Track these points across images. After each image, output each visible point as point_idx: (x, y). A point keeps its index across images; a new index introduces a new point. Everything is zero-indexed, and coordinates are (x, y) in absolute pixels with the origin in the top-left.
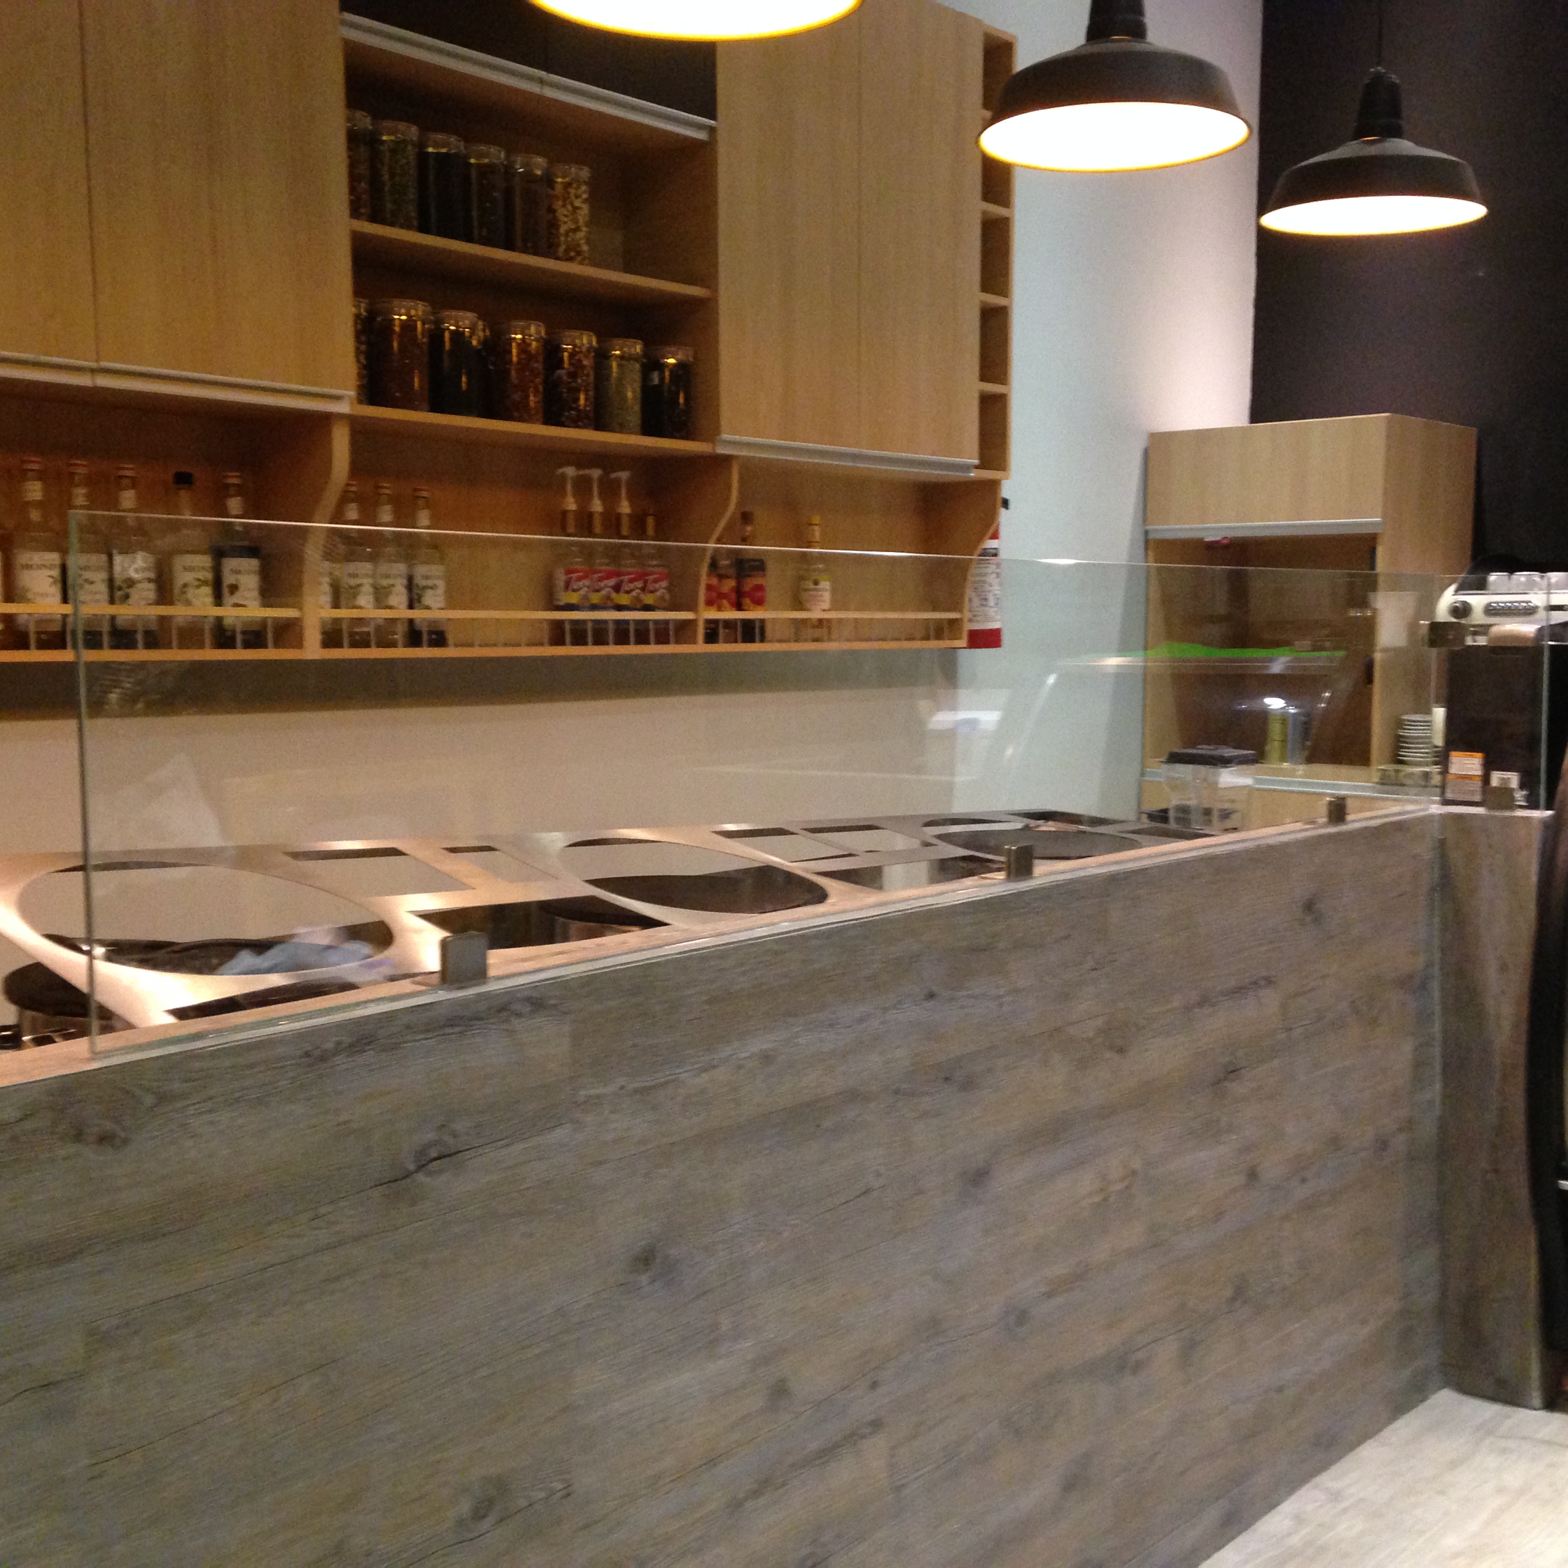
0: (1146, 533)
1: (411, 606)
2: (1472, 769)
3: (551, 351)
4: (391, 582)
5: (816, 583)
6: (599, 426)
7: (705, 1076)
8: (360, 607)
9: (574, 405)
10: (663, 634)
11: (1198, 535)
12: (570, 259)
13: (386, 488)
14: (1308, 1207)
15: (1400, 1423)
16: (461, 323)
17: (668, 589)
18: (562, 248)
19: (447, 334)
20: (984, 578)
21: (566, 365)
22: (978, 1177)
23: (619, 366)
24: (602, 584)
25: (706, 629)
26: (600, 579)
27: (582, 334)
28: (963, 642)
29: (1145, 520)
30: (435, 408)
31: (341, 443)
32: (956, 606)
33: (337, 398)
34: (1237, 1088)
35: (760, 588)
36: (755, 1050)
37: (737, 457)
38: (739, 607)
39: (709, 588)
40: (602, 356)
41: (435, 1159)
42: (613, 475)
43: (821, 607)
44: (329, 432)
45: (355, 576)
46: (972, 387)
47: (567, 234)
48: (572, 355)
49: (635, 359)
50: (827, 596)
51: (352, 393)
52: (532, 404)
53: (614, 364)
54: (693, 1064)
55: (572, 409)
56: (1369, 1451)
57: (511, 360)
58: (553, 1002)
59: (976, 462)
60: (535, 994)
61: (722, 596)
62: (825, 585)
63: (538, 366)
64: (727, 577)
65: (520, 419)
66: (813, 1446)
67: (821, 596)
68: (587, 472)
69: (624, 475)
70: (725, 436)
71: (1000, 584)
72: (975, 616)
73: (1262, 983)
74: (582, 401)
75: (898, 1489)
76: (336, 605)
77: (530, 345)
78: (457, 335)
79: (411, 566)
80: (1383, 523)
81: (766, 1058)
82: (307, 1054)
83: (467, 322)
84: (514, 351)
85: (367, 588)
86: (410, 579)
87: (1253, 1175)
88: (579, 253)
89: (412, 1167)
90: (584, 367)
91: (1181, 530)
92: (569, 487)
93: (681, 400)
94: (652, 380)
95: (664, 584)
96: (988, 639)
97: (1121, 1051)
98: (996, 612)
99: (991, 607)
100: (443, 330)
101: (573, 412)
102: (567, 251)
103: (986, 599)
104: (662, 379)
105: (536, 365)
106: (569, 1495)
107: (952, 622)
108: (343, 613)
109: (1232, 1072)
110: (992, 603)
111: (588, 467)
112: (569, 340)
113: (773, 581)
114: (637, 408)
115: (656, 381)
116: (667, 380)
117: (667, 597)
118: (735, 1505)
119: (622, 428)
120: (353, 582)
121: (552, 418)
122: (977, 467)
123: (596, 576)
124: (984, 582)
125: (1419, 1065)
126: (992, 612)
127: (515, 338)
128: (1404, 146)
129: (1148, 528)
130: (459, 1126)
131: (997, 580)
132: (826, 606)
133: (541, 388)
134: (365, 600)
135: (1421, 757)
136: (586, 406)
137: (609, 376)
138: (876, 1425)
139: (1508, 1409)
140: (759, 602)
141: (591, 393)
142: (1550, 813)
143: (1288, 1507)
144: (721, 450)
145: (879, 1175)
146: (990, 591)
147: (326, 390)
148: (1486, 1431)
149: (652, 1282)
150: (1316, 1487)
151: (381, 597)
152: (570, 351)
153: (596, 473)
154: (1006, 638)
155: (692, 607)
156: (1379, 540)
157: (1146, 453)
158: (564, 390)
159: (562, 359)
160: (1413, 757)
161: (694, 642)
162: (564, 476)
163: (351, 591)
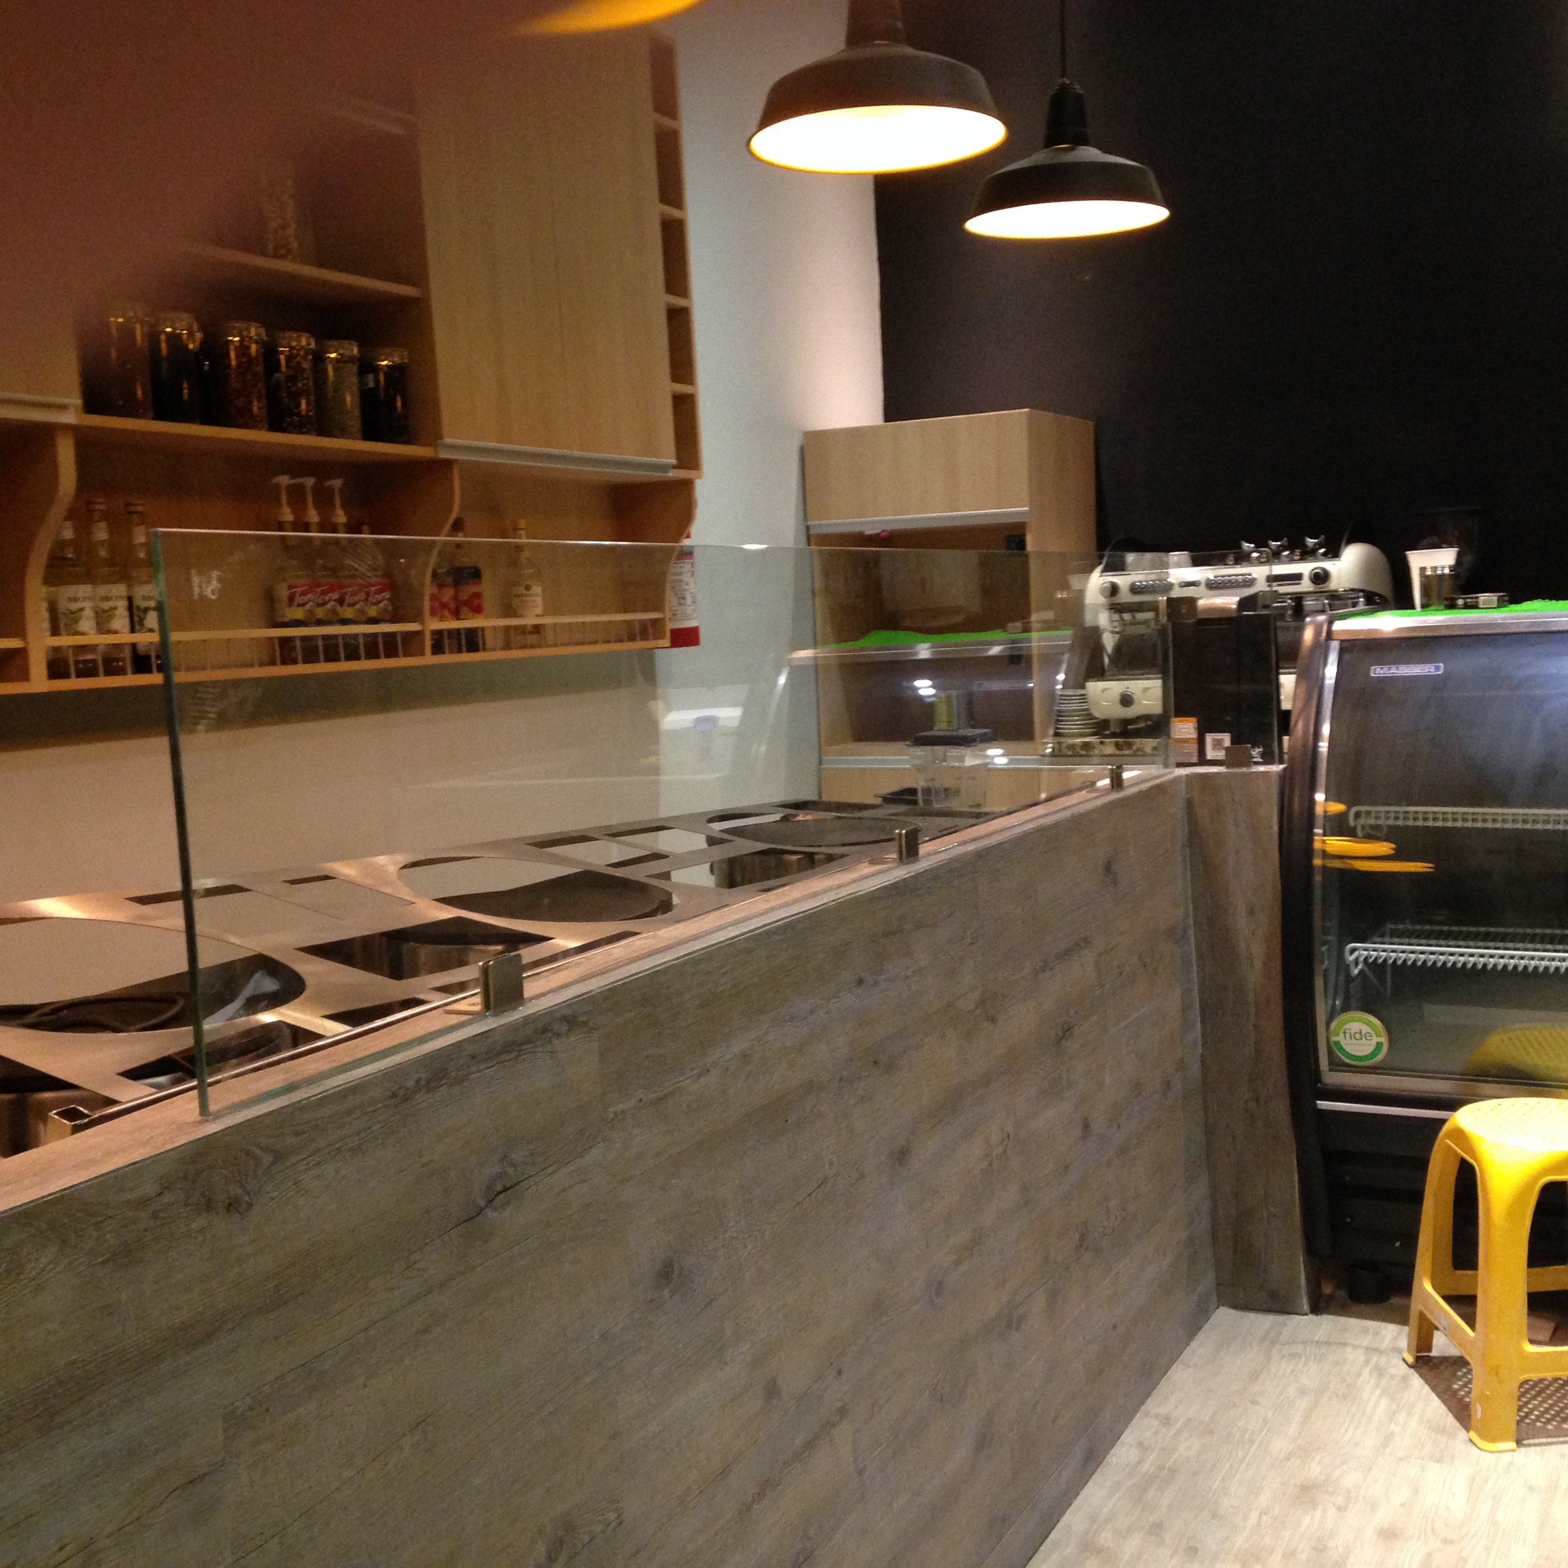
0: (808, 528)
1: (133, 631)
2: (1189, 733)
3: (269, 352)
4: (111, 604)
5: (528, 588)
6: (322, 432)
7: (702, 1081)
8: (83, 634)
9: (295, 411)
10: (391, 646)
11: (857, 529)
12: (282, 257)
13: (99, 503)
14: (1123, 1151)
15: (1194, 1344)
16: (178, 325)
17: (391, 600)
18: (271, 246)
19: (163, 337)
20: (681, 577)
21: (283, 368)
22: (902, 1156)
23: (335, 369)
24: (327, 598)
25: (432, 639)
26: (324, 593)
27: (300, 336)
28: (666, 642)
29: (805, 517)
30: (159, 416)
31: (66, 454)
32: (659, 607)
33: (62, 407)
34: (1071, 1046)
35: (478, 595)
36: (736, 1050)
37: (456, 461)
38: (457, 615)
39: (433, 597)
40: (319, 359)
41: (500, 1192)
42: (328, 483)
43: (534, 612)
44: (53, 446)
45: (75, 600)
46: (666, 388)
47: (275, 231)
48: (289, 359)
49: (351, 360)
50: (539, 601)
51: (79, 402)
52: (255, 409)
53: (330, 368)
54: (692, 1069)
55: (293, 414)
56: (1180, 1376)
57: (230, 365)
58: (584, 1019)
59: (674, 461)
60: (568, 1012)
61: (445, 606)
62: (537, 589)
63: (259, 369)
64: (447, 586)
65: (245, 426)
66: (799, 1441)
67: (534, 601)
68: (301, 480)
69: (337, 483)
70: (448, 440)
71: (695, 583)
72: (674, 615)
73: (1083, 944)
74: (303, 406)
75: (861, 1473)
76: (55, 631)
77: (249, 348)
78: (174, 338)
79: (129, 587)
80: (1030, 512)
81: (745, 1057)
82: (394, 1095)
83: (184, 323)
84: (233, 355)
85: (88, 613)
86: (130, 599)
87: (1086, 1126)
88: (289, 251)
89: (482, 1203)
90: (304, 370)
91: (842, 524)
92: (284, 498)
93: (399, 404)
94: (367, 384)
95: (387, 595)
96: (686, 638)
97: (993, 1020)
98: (693, 610)
99: (690, 606)
100: (160, 333)
101: (295, 418)
102: (276, 248)
103: (684, 598)
104: (377, 382)
105: (258, 369)
106: (620, 1523)
107: (655, 622)
108: (65, 641)
109: (1067, 1031)
110: (689, 600)
111: (302, 476)
112: (285, 342)
113: (488, 588)
114: (357, 413)
115: (371, 384)
116: (382, 383)
117: (390, 608)
118: (745, 1510)
119: (343, 433)
120: (74, 606)
121: (276, 426)
122: (674, 467)
123: (319, 590)
124: (681, 581)
125: (1186, 1008)
126: (689, 610)
127: (231, 340)
128: (1091, 154)
129: (809, 523)
130: (518, 1156)
131: (692, 579)
132: (539, 611)
133: (263, 392)
134: (87, 624)
135: (1079, 729)
136: (308, 411)
137: (326, 378)
138: (843, 1411)
139: (1281, 1318)
140: (478, 610)
141: (312, 398)
142: (1282, 767)
143: (1128, 1437)
144: (444, 455)
145: (831, 1164)
146: (686, 590)
147: (52, 399)
148: (1270, 1341)
149: (673, 1293)
150: (1146, 1415)
151: (103, 621)
152: (287, 353)
153: (310, 482)
154: (703, 636)
155: (418, 617)
156: (1028, 529)
157: (802, 451)
158: (284, 395)
159: (279, 360)
160: (1069, 729)
161: (422, 653)
162: (278, 486)
163: (73, 616)
